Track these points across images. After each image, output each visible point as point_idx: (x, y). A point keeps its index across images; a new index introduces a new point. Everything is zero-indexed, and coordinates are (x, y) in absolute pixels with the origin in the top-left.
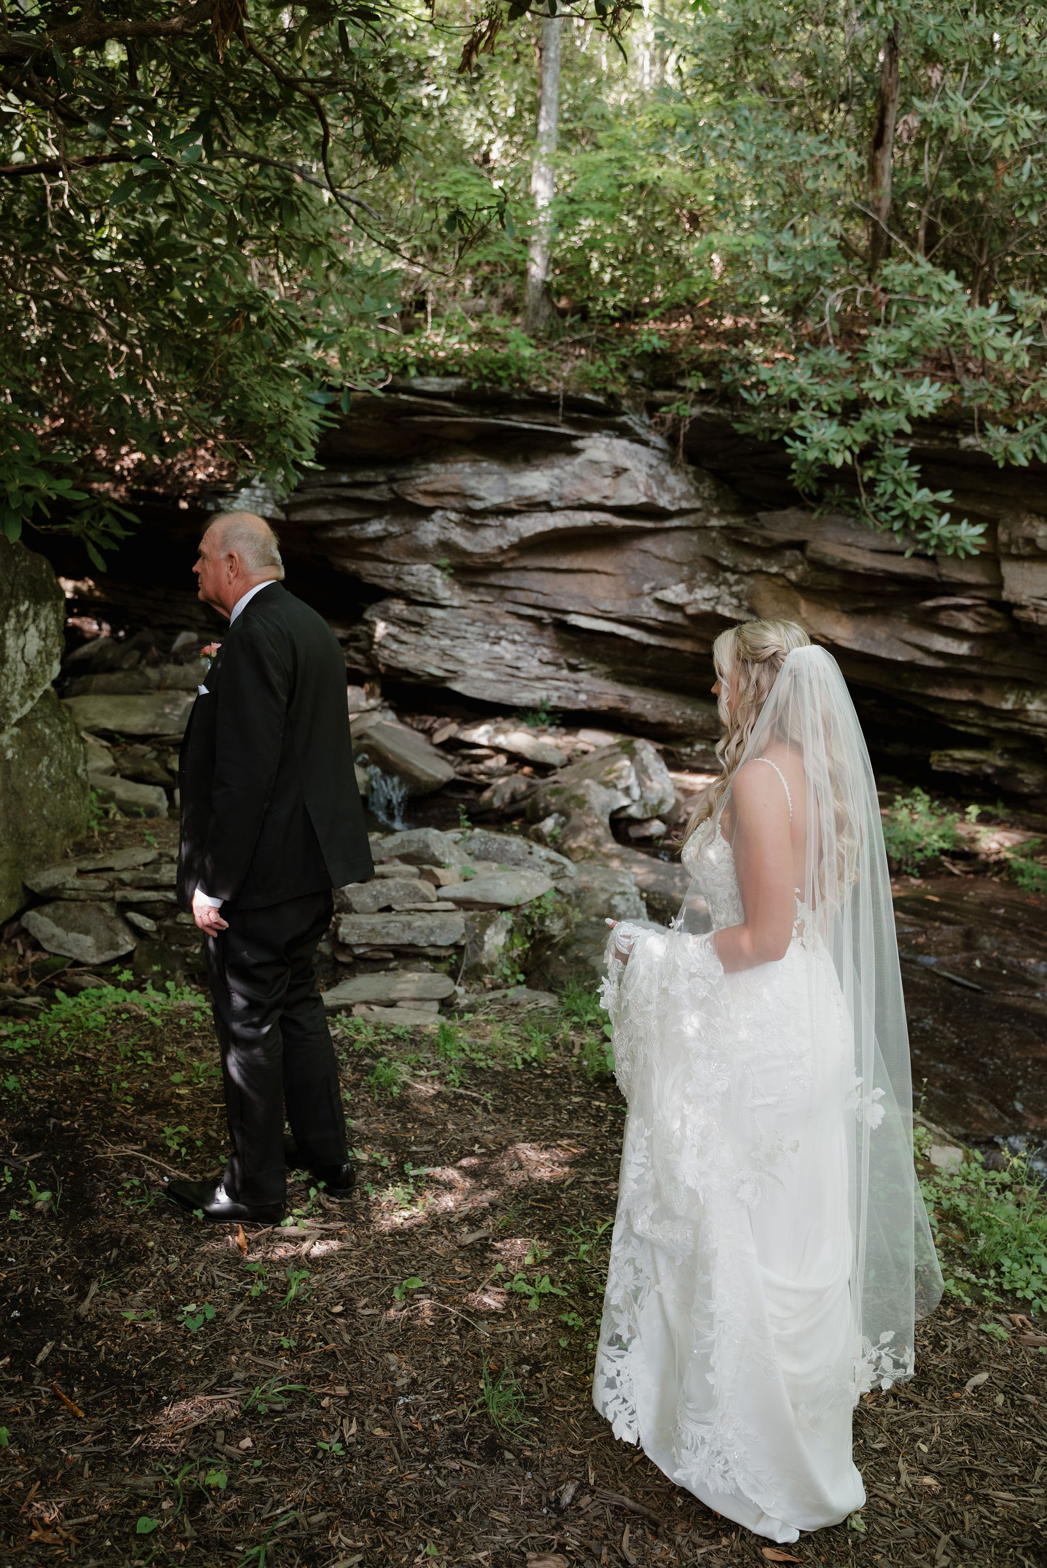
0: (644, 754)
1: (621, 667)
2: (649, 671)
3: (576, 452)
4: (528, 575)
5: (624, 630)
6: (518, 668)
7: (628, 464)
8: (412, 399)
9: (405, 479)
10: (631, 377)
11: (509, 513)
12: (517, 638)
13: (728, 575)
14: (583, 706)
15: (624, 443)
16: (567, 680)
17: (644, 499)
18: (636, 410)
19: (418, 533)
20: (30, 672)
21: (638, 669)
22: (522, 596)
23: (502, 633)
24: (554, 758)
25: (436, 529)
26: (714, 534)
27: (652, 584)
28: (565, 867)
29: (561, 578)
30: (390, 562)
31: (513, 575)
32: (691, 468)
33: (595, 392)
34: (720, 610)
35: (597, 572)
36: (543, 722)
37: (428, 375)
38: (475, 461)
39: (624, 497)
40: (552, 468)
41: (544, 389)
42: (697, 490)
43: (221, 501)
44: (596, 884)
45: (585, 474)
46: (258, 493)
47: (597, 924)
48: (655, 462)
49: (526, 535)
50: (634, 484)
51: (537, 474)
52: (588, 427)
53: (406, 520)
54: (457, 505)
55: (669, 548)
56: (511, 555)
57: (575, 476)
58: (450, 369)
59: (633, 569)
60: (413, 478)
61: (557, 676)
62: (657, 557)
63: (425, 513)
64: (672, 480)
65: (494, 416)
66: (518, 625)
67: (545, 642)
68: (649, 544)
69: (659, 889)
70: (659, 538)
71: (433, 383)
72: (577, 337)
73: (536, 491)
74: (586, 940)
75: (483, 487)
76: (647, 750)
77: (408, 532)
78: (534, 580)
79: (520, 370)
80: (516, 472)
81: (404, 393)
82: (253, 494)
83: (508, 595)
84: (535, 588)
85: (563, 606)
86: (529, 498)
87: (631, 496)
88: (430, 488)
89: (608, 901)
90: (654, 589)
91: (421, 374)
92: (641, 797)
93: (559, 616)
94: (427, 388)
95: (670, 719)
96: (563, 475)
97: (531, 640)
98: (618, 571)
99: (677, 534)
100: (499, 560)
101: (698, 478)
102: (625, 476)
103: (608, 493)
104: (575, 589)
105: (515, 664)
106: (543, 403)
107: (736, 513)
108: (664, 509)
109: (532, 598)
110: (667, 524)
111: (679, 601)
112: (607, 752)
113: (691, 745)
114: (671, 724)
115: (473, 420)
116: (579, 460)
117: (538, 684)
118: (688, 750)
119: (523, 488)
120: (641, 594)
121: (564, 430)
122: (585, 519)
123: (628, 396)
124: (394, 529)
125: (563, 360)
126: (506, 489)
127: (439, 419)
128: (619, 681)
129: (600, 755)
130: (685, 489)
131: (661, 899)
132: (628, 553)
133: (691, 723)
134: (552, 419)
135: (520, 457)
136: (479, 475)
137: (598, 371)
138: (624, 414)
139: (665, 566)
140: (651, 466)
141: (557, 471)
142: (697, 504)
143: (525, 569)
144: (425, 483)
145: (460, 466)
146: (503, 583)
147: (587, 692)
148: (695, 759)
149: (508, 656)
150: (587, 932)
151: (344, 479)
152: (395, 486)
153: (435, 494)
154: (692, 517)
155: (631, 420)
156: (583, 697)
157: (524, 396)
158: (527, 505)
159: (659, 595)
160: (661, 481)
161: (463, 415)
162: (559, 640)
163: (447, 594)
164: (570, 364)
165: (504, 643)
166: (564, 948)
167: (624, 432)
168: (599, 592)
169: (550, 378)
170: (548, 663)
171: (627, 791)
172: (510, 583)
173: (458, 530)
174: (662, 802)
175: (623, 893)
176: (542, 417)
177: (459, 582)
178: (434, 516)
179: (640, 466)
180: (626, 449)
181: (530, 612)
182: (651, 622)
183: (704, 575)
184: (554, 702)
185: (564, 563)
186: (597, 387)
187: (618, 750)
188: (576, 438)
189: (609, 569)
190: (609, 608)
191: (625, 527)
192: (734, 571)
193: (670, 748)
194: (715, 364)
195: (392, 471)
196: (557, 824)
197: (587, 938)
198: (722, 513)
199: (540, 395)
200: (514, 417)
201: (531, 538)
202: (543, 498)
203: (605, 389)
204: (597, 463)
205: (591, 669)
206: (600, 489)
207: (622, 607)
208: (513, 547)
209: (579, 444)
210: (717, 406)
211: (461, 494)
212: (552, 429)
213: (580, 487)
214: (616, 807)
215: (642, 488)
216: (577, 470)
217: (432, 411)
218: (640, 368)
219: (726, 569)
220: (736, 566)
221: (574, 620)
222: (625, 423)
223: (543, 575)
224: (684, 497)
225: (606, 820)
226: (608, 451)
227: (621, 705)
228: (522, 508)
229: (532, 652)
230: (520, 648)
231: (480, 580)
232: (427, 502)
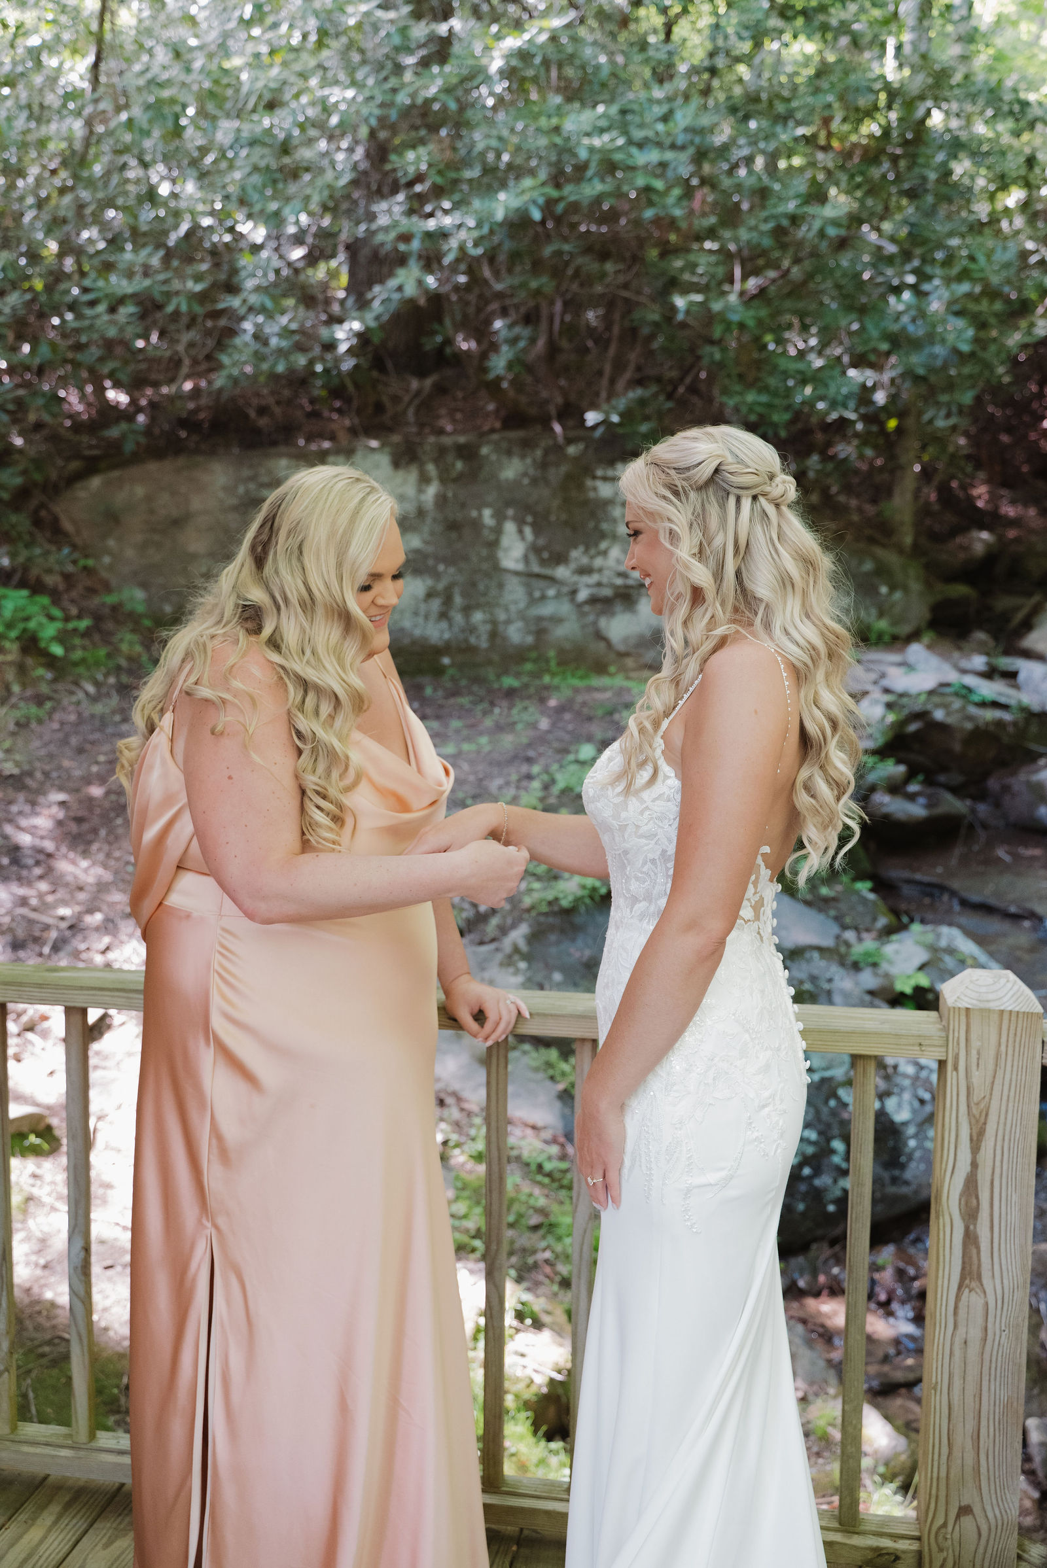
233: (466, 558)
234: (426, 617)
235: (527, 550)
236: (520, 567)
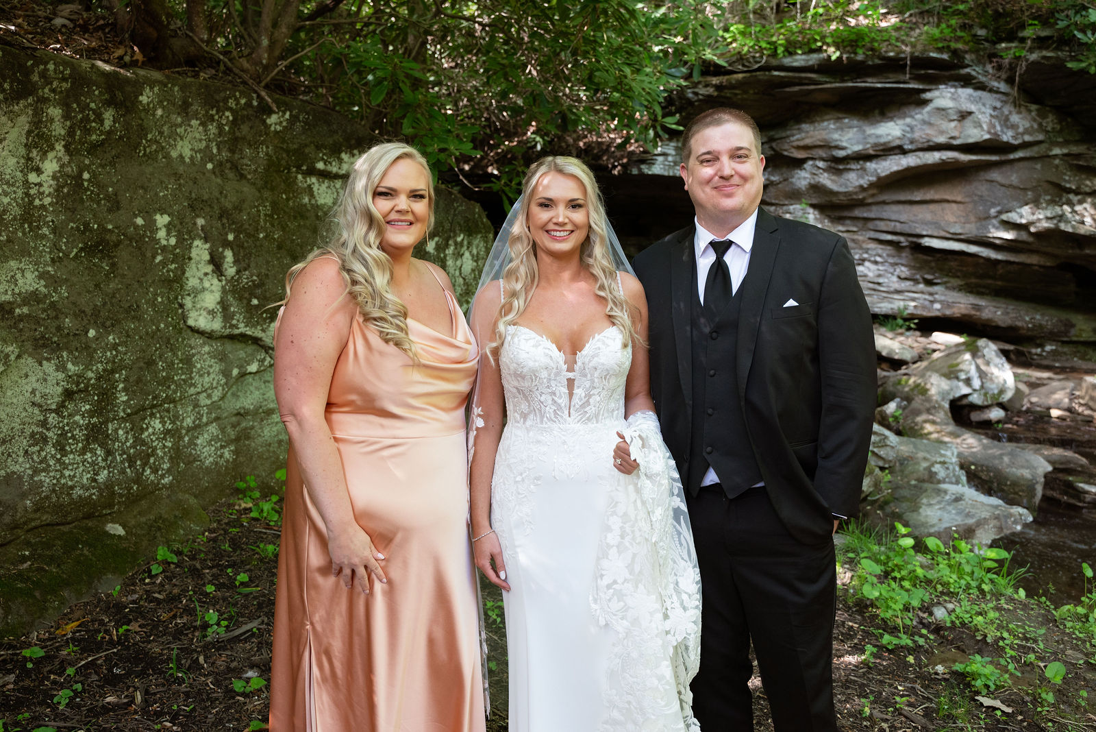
0: (986, 351)
1: (973, 280)
2: (999, 283)
3: (926, 102)
4: (887, 208)
5: (973, 249)
6: (879, 284)
7: (973, 108)
8: (782, 74)
9: (781, 138)
10: (975, 35)
11: (868, 158)
12: (878, 259)
13: (1071, 196)
14: (938, 314)
15: (969, 91)
16: (922, 293)
17: (987, 136)
18: (979, 62)
19: (794, 180)
20: (466, 284)
21: (990, 281)
22: (882, 225)
23: (865, 256)
24: (907, 356)
25: (807, 175)
26: (1057, 162)
27: (999, 208)
28: (886, 437)
29: (916, 208)
30: (772, 204)
31: (874, 208)
32: (1034, 107)
33: (940, 50)
34: (1063, 226)
35: (948, 201)
36: (901, 327)
37: (796, 54)
38: (839, 118)
39: (969, 136)
40: (904, 118)
41: (892, 54)
42: (1040, 125)
43: (643, 166)
44: (921, 455)
45: (933, 120)
46: (670, 158)
47: (915, 486)
48: (998, 105)
49: (883, 174)
50: (978, 125)
51: (891, 124)
52: (935, 81)
53: (784, 170)
54: (824, 155)
55: (1014, 178)
56: (871, 192)
57: (924, 122)
58: (813, 47)
59: (981, 196)
60: (788, 137)
61: (914, 289)
62: (1003, 185)
63: (799, 163)
64: (1015, 118)
65: (852, 80)
66: (879, 249)
67: (903, 261)
68: (995, 175)
69: (986, 463)
70: (1006, 168)
71: (799, 60)
72: (927, 7)
73: (890, 138)
74: (904, 499)
75: (846, 138)
76: (990, 348)
77: (786, 180)
78: (893, 212)
79: (873, 40)
80: (872, 124)
81: (776, 70)
82: (666, 160)
83: (871, 225)
84: (893, 218)
85: (918, 231)
86: (885, 144)
87: (974, 134)
88: (801, 143)
89: (928, 469)
90: (1000, 213)
91: (791, 54)
92: (982, 387)
93: (915, 240)
94: (795, 64)
95: (1019, 324)
96: (914, 123)
97: (891, 260)
98: (967, 200)
99: (1021, 164)
100: (861, 197)
101: (1042, 114)
102: (970, 118)
103: (956, 134)
104: (928, 217)
105: (876, 281)
106: (893, 65)
107: (1077, 142)
108: (1007, 143)
109: (891, 226)
110: (1012, 156)
111: (1024, 221)
112: (954, 350)
113: (1042, 346)
114: (1022, 328)
115: (834, 85)
116: (928, 108)
117: (896, 296)
118: (1039, 350)
119: (878, 136)
120: (988, 218)
121: (916, 86)
122: (934, 158)
123: (970, 51)
124: (776, 178)
125: (912, 29)
126: (865, 138)
127: (806, 87)
128: (971, 292)
129: (946, 352)
130: (1027, 125)
131: (988, 470)
132: (975, 184)
133: (1041, 326)
134: (902, 77)
135: (877, 112)
136: (842, 129)
137: (942, 32)
138: (967, 66)
139: (1009, 192)
140: (995, 108)
141: (908, 120)
142: (1041, 137)
143: (884, 203)
144: (798, 140)
145: (826, 123)
146: (865, 215)
147: (940, 302)
148: (1045, 358)
149: (871, 274)
150: (905, 493)
152: (774, 145)
153: (806, 148)
154: (1036, 149)
155: (974, 71)
156: (937, 306)
157: (877, 61)
158: (883, 150)
159: (1004, 217)
160: (1006, 122)
161: (826, 83)
162: (915, 259)
164: (918, 31)
165: (867, 264)
166: (883, 505)
167: (967, 81)
168: (951, 219)
169: (899, 44)
170: (906, 279)
171: (968, 382)
172: (872, 215)
173: (826, 175)
174: (1002, 392)
175: (943, 463)
176: (893, 77)
177: (829, 217)
178: (805, 166)
179: (983, 109)
180: (971, 96)
181: (889, 237)
182: (997, 242)
183: (1048, 197)
184: (910, 310)
185: (918, 196)
186: (940, 45)
187: (963, 348)
188: (924, 91)
189: (959, 198)
190: (960, 231)
191: (971, 161)
192: (1077, 193)
193: (1020, 348)
194: (1052, 13)
195: (772, 133)
196: (899, 407)
197: (904, 497)
198: (1066, 143)
199: (890, 59)
200: (869, 80)
201: (887, 177)
202: (898, 142)
203: (948, 47)
204: (943, 110)
205: (945, 283)
206: (948, 131)
207: (971, 229)
208: (872, 185)
209: (927, 96)
210: (1057, 49)
211: (827, 146)
212: (902, 86)
213: (930, 131)
214: (957, 395)
215: (985, 127)
216: (926, 117)
217: (801, 82)
218: (983, 27)
219: (1069, 191)
220: (1078, 188)
221: (927, 242)
222: (969, 74)
223: (900, 207)
224: (1026, 132)
225: (947, 406)
226: (953, 99)
227: (973, 312)
228: (879, 153)
229: (892, 270)
230: (881, 268)
231: (846, 214)
232: (800, 155)
233: (133, 312)
234: (61, 447)
235: (224, 291)
236: (216, 325)
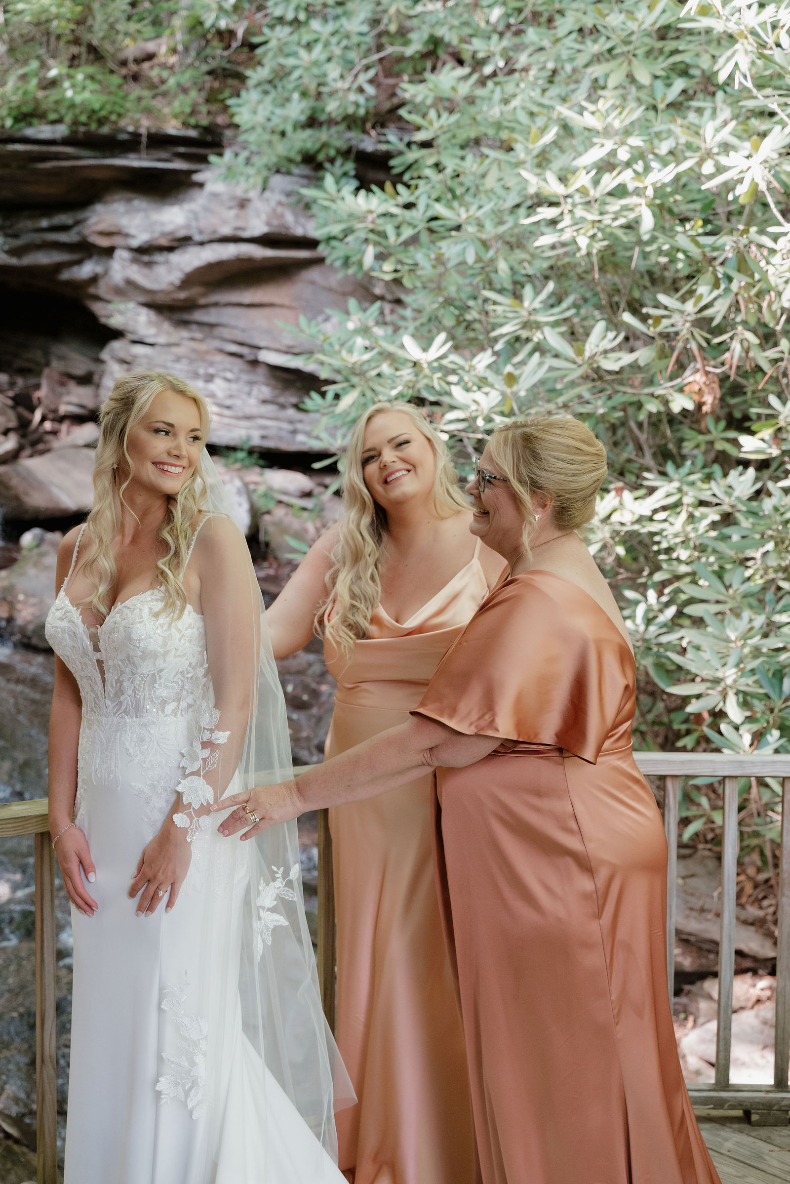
4: (224, 311)
6: (227, 407)
7: (251, 194)
11: (170, 249)
12: (229, 375)
19: (112, 274)
22: (227, 333)
23: (212, 371)
25: (119, 268)
29: (250, 313)
31: (213, 311)
33: (183, 126)
35: (278, 305)
36: (241, 461)
37: (37, 124)
38: (129, 200)
41: (132, 128)
45: (213, 208)
49: (189, 270)
54: (123, 244)
56: (192, 291)
57: (206, 209)
59: (307, 300)
61: (273, 415)
62: (324, 289)
63: (108, 253)
66: (228, 362)
68: (313, 274)
70: (322, 268)
71: (45, 132)
73: (177, 227)
75: (134, 224)
78: (228, 316)
83: (213, 331)
84: (231, 323)
85: (256, 341)
86: (172, 233)
87: (259, 226)
88: (100, 228)
94: (40, 136)
96: (196, 208)
97: (245, 377)
98: (295, 304)
100: (182, 295)
102: (250, 206)
103: (241, 224)
104: (265, 324)
105: (228, 402)
108: (306, 237)
109: (235, 334)
117: (243, 423)
119: (163, 224)
121: (178, 165)
122: (229, 251)
124: (99, 269)
132: (298, 285)
140: (289, 194)
141: (193, 205)
143: (216, 305)
144: (96, 224)
146: (206, 319)
147: (305, 433)
149: (220, 394)
151: (44, 223)
152: (79, 228)
153: (106, 234)
158: (175, 240)
163: (152, 331)
165: (216, 380)
170: (267, 402)
172: (212, 320)
173: (134, 267)
177: (170, 319)
178: (115, 256)
181: (234, 348)
184: (256, 441)
185: (247, 296)
188: (196, 172)
189: (286, 301)
190: (291, 343)
201: (194, 273)
202: (183, 233)
203: (198, 122)
204: (219, 195)
206: (231, 221)
208: (186, 283)
209: (197, 177)
211: (121, 233)
213: (212, 220)
221: (263, 355)
223: (234, 311)
226: (226, 183)
228: (175, 244)
229: (246, 389)
230: (234, 386)
231: (186, 317)
232: (104, 242)
